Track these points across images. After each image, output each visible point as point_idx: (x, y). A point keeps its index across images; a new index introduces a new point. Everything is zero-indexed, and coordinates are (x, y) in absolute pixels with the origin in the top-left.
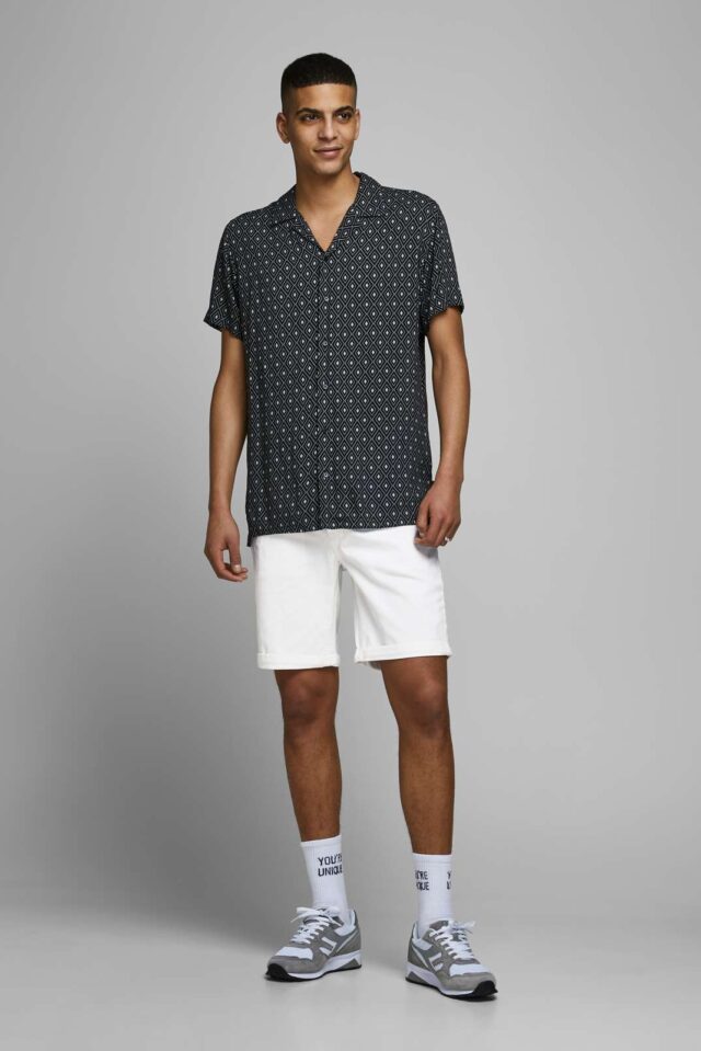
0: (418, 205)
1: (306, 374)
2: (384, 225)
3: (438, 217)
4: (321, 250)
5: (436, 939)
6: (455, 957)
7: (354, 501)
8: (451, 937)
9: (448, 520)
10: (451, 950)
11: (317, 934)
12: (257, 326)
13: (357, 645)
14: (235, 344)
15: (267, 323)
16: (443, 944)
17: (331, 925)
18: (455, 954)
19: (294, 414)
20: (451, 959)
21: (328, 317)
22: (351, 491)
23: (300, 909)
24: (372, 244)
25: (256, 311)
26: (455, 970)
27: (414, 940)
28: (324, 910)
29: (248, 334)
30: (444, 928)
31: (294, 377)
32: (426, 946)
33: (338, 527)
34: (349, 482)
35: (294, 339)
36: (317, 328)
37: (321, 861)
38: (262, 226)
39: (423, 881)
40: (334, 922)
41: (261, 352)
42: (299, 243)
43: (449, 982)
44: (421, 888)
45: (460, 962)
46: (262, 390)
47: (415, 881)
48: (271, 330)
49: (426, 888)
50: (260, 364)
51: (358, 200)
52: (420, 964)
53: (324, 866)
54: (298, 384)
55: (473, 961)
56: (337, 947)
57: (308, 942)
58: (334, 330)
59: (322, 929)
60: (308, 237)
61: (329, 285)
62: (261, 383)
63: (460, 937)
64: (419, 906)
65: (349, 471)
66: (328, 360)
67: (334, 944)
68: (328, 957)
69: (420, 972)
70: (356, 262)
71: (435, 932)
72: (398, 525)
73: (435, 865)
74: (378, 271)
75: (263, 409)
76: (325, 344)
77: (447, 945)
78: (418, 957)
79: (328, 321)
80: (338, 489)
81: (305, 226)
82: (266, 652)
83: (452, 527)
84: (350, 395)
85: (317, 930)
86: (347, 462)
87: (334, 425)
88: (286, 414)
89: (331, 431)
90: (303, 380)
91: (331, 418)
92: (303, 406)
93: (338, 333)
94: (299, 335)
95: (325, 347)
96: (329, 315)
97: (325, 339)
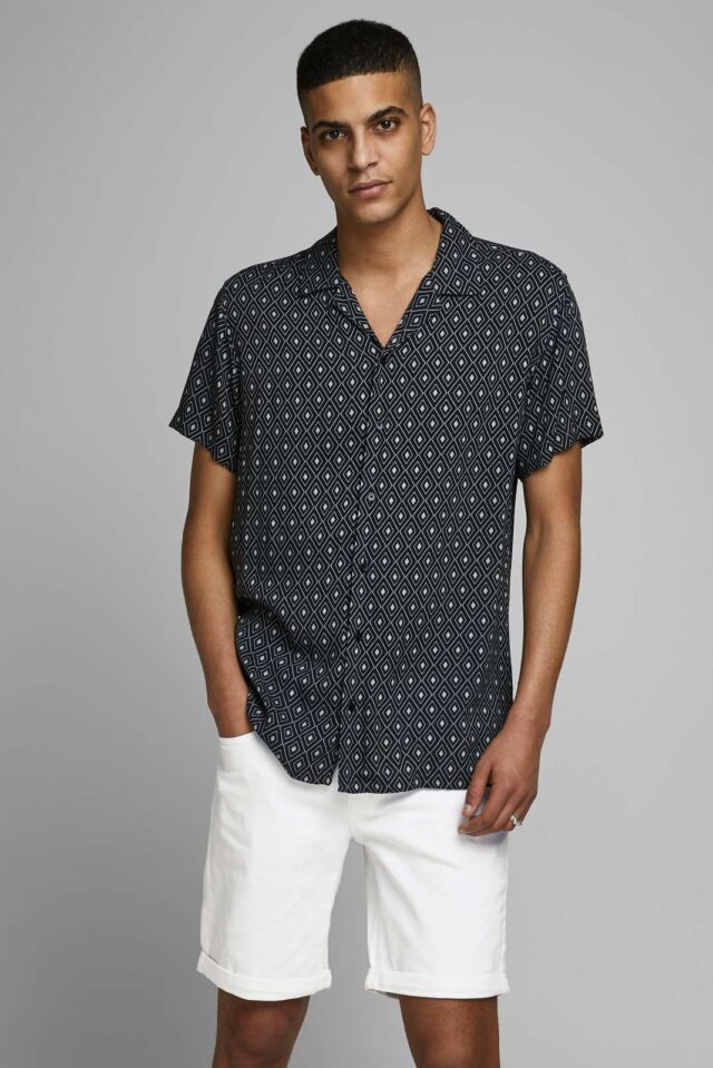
0: (534, 280)
1: (336, 543)
2: (477, 310)
3: (566, 298)
4: (377, 343)
9: (520, 792)
12: (264, 457)
14: (219, 478)
15: (281, 455)
19: (311, 604)
21: (380, 456)
22: (385, 734)
24: (458, 340)
25: (263, 432)
29: (248, 466)
31: (317, 546)
33: (361, 790)
35: (322, 484)
36: (361, 472)
38: (282, 294)
41: (266, 499)
42: (340, 330)
46: (264, 559)
50: (264, 517)
51: (437, 266)
54: (321, 556)
58: (387, 477)
60: (358, 322)
61: (386, 404)
62: (262, 548)
65: (386, 704)
66: (373, 523)
70: (430, 370)
74: (465, 385)
75: (259, 588)
76: (371, 498)
79: (379, 462)
80: (368, 730)
81: (353, 302)
83: (524, 800)
84: (402, 583)
86: (385, 689)
87: (373, 629)
88: (298, 601)
89: (368, 637)
90: (330, 550)
91: (369, 618)
92: (326, 592)
93: (393, 482)
94: (331, 479)
95: (370, 503)
96: (381, 453)
97: (371, 490)
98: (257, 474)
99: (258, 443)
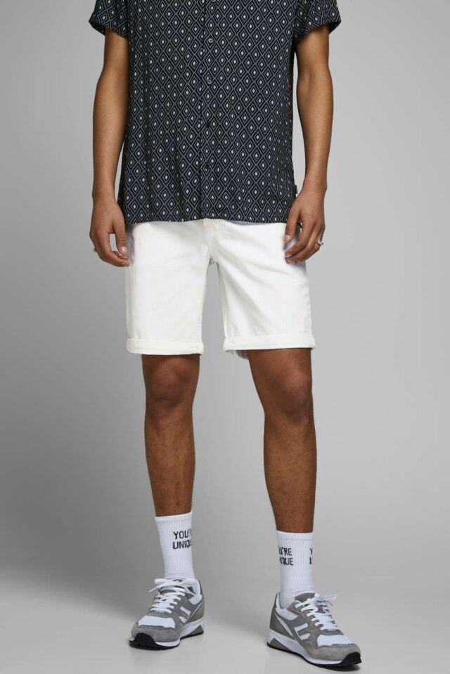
1: (191, 69)
5: (303, 610)
6: (322, 629)
7: (233, 195)
8: (316, 609)
10: (317, 621)
11: (176, 603)
12: (144, 24)
13: (226, 335)
14: (120, 43)
15: (154, 21)
16: (309, 615)
17: (187, 595)
18: (322, 625)
19: (178, 108)
20: (317, 631)
21: (215, 17)
22: (232, 183)
23: (157, 581)
26: (323, 640)
27: (278, 610)
28: (180, 581)
29: (134, 32)
30: (309, 601)
31: (180, 72)
32: (292, 617)
33: (216, 217)
34: (230, 175)
35: (180, 36)
36: (203, 26)
37: (176, 535)
39: (287, 557)
40: (189, 592)
41: (146, 48)
43: (316, 652)
44: (285, 563)
45: (327, 632)
46: (147, 84)
47: (279, 556)
48: (157, 28)
49: (290, 563)
50: (145, 60)
52: (284, 633)
53: (179, 540)
54: (182, 78)
55: (338, 632)
56: (191, 614)
57: (170, 612)
58: (219, 29)
59: (179, 599)
62: (146, 78)
63: (324, 608)
64: (283, 578)
65: (229, 165)
66: (213, 56)
67: (188, 612)
68: (184, 625)
69: (282, 639)
71: (301, 604)
72: (272, 221)
73: (298, 542)
75: (146, 103)
76: (210, 41)
77: (313, 617)
78: (282, 626)
79: (215, 20)
80: (219, 181)
82: (139, 338)
84: (233, 93)
85: (175, 600)
86: (227, 155)
87: (216, 119)
88: (170, 106)
89: (214, 124)
90: (188, 74)
91: (214, 112)
92: (187, 99)
93: (223, 32)
94: (185, 33)
95: (210, 44)
96: (215, 15)
97: (210, 37)
98: (140, 35)
99: (140, 17)
